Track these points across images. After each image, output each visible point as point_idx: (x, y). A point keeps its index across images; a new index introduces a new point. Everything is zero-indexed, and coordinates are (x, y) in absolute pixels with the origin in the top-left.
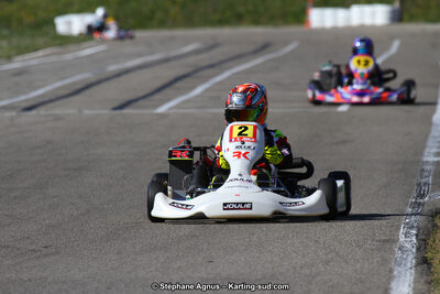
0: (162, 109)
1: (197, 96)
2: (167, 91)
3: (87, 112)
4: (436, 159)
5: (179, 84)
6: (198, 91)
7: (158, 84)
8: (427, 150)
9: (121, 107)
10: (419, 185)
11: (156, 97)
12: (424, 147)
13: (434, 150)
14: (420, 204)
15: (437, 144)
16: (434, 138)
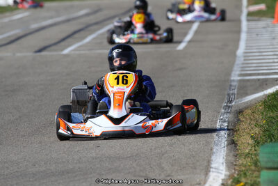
0: (66, 51)
2: (69, 40)
3: (19, 54)
4: (239, 78)
5: (76, 36)
6: (88, 39)
7: (64, 35)
8: (233, 73)
9: (40, 51)
10: (229, 95)
11: (63, 43)
12: (231, 71)
13: (238, 73)
14: (229, 107)
15: (240, 69)
16: (238, 65)
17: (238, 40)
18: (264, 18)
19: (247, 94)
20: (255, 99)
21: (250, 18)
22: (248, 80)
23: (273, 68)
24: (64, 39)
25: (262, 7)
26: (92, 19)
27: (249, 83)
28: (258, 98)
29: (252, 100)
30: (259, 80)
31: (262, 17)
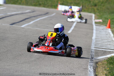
0: (23, 26)
1: (32, 24)
2: (24, 22)
3: (3, 24)
4: (95, 49)
5: (26, 20)
7: (21, 19)
8: (92, 46)
9: (12, 24)
10: (91, 55)
11: (21, 23)
13: (94, 46)
14: (92, 60)
15: (95, 45)
16: (93, 43)
17: (93, 33)
18: (102, 26)
19: (99, 56)
20: (102, 58)
21: (96, 24)
22: (98, 50)
23: (108, 47)
24: (21, 21)
25: (101, 20)
26: (32, 14)
27: (99, 52)
28: (103, 58)
29: (101, 59)
30: (103, 51)
31: (101, 25)
